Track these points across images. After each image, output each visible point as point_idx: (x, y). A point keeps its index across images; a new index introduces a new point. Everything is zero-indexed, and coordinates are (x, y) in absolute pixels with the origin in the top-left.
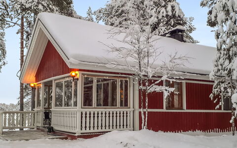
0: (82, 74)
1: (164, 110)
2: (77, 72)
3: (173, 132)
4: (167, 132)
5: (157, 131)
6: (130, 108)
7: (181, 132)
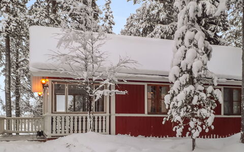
0: (52, 81)
1: (146, 115)
2: (47, 80)
3: (156, 137)
4: (149, 136)
5: (136, 136)
6: (106, 113)
7: (166, 137)
